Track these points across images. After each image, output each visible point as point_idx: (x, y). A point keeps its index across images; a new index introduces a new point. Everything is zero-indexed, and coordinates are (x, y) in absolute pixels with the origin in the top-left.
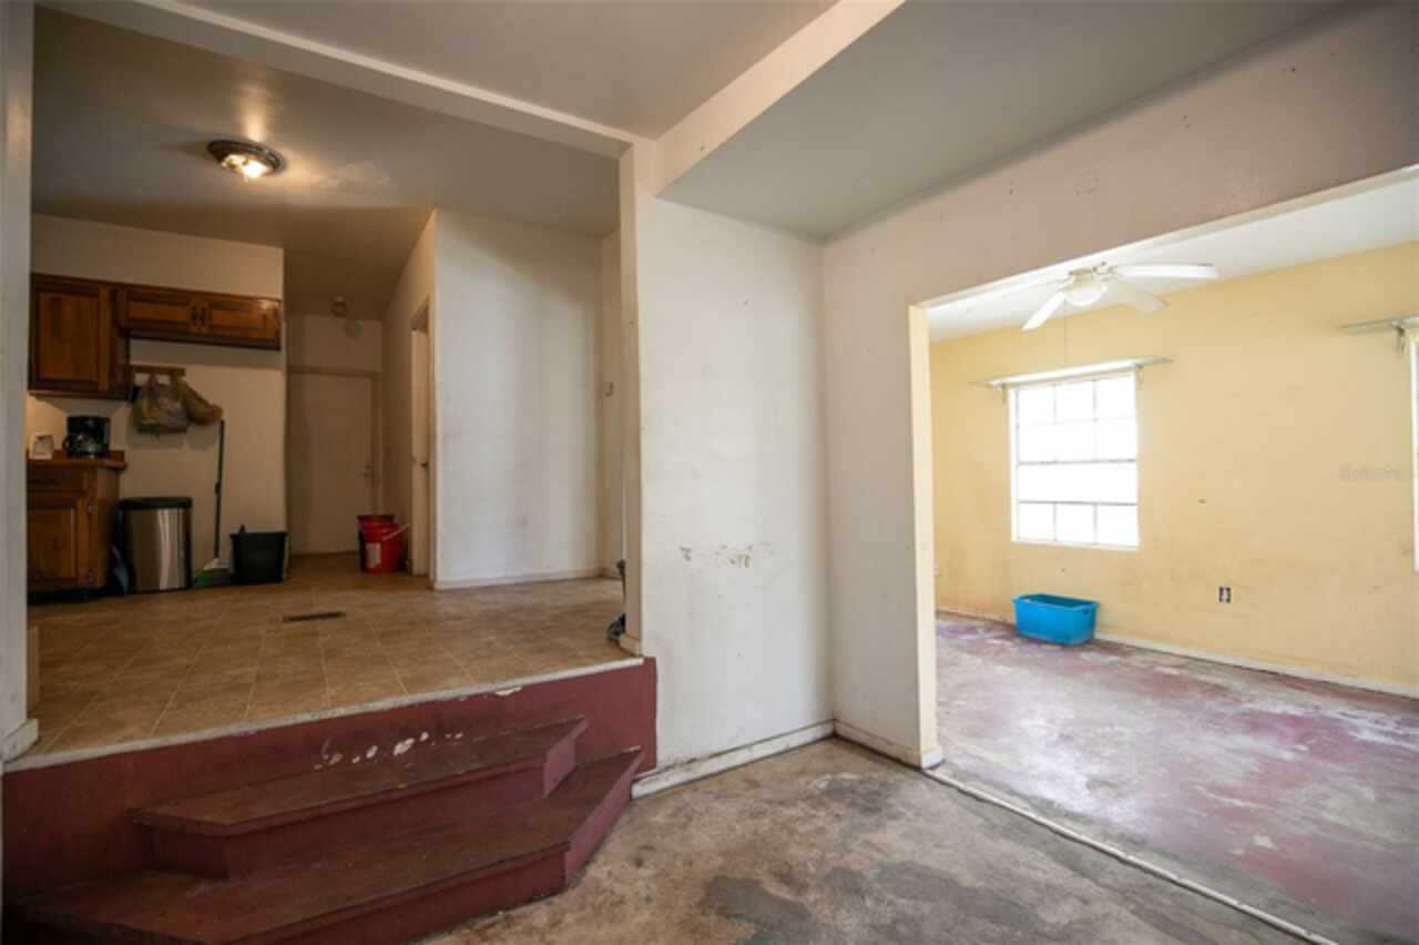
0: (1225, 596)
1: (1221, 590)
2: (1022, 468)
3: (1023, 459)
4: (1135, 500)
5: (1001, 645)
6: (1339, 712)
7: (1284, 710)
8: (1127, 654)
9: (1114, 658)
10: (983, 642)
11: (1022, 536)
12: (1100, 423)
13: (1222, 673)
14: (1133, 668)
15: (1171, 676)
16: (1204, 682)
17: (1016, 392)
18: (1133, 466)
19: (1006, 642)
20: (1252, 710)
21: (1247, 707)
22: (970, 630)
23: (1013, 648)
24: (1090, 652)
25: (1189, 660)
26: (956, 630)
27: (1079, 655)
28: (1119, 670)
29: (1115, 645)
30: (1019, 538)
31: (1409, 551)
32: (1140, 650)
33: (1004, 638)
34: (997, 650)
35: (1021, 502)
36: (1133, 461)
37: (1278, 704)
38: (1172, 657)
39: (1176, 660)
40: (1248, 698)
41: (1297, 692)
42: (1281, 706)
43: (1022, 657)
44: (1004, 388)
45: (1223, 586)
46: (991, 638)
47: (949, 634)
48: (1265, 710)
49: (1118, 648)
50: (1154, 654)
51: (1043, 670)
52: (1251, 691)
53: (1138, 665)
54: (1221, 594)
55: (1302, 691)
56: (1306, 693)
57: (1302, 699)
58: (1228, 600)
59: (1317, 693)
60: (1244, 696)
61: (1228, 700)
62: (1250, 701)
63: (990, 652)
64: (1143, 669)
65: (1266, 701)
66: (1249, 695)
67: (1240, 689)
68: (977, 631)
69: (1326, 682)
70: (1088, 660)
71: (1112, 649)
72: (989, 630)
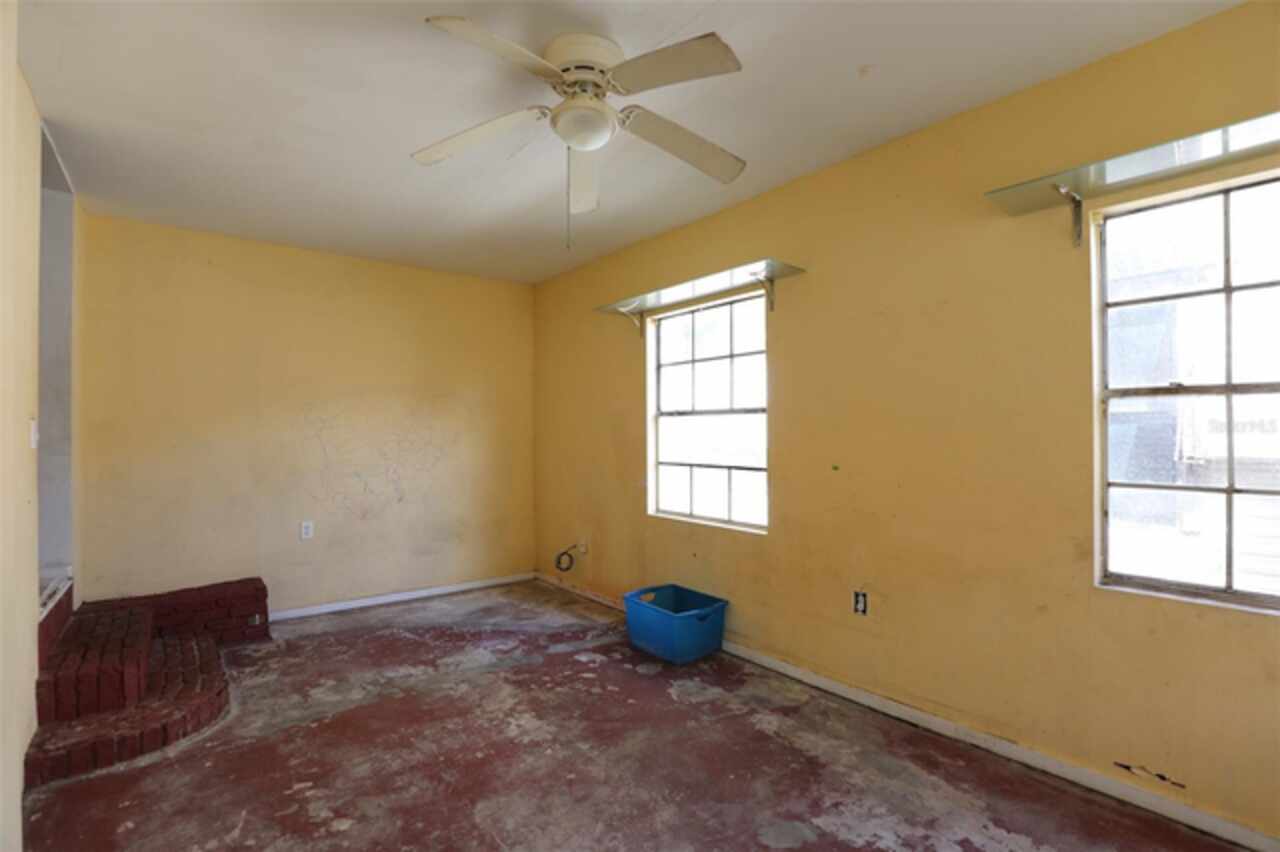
0: (861, 606)
1: (857, 595)
2: (662, 420)
3: (664, 409)
4: (763, 464)
5: (586, 664)
6: (960, 837)
7: (875, 835)
8: (741, 682)
9: (714, 692)
10: (566, 659)
11: (662, 507)
12: (736, 360)
13: (841, 727)
14: (721, 716)
15: (762, 736)
16: (796, 753)
17: (654, 321)
18: (763, 418)
19: (599, 658)
20: (822, 835)
21: (818, 827)
22: (578, 635)
23: (593, 670)
24: (692, 679)
25: (814, 693)
26: (562, 635)
27: (671, 685)
28: (697, 719)
29: (740, 662)
30: (658, 510)
31: (1088, 554)
32: (767, 673)
33: (605, 650)
34: (565, 677)
35: (659, 463)
36: (763, 410)
37: (876, 816)
38: (797, 687)
39: (798, 695)
40: (836, 797)
41: (924, 775)
42: (875, 821)
43: (587, 691)
44: (642, 314)
45: (858, 590)
46: (586, 650)
47: (542, 642)
48: (843, 835)
49: (739, 669)
50: (775, 684)
51: (584, 724)
52: (856, 774)
53: (735, 706)
54: (857, 602)
55: (932, 773)
56: (934, 778)
57: (919, 796)
58: (864, 611)
59: (952, 778)
60: (836, 790)
61: (799, 806)
62: (836, 805)
63: (552, 681)
64: (736, 716)
65: (861, 806)
66: (844, 788)
67: (841, 769)
68: (585, 637)
69: (977, 747)
70: (675, 697)
71: (727, 671)
72: (605, 633)
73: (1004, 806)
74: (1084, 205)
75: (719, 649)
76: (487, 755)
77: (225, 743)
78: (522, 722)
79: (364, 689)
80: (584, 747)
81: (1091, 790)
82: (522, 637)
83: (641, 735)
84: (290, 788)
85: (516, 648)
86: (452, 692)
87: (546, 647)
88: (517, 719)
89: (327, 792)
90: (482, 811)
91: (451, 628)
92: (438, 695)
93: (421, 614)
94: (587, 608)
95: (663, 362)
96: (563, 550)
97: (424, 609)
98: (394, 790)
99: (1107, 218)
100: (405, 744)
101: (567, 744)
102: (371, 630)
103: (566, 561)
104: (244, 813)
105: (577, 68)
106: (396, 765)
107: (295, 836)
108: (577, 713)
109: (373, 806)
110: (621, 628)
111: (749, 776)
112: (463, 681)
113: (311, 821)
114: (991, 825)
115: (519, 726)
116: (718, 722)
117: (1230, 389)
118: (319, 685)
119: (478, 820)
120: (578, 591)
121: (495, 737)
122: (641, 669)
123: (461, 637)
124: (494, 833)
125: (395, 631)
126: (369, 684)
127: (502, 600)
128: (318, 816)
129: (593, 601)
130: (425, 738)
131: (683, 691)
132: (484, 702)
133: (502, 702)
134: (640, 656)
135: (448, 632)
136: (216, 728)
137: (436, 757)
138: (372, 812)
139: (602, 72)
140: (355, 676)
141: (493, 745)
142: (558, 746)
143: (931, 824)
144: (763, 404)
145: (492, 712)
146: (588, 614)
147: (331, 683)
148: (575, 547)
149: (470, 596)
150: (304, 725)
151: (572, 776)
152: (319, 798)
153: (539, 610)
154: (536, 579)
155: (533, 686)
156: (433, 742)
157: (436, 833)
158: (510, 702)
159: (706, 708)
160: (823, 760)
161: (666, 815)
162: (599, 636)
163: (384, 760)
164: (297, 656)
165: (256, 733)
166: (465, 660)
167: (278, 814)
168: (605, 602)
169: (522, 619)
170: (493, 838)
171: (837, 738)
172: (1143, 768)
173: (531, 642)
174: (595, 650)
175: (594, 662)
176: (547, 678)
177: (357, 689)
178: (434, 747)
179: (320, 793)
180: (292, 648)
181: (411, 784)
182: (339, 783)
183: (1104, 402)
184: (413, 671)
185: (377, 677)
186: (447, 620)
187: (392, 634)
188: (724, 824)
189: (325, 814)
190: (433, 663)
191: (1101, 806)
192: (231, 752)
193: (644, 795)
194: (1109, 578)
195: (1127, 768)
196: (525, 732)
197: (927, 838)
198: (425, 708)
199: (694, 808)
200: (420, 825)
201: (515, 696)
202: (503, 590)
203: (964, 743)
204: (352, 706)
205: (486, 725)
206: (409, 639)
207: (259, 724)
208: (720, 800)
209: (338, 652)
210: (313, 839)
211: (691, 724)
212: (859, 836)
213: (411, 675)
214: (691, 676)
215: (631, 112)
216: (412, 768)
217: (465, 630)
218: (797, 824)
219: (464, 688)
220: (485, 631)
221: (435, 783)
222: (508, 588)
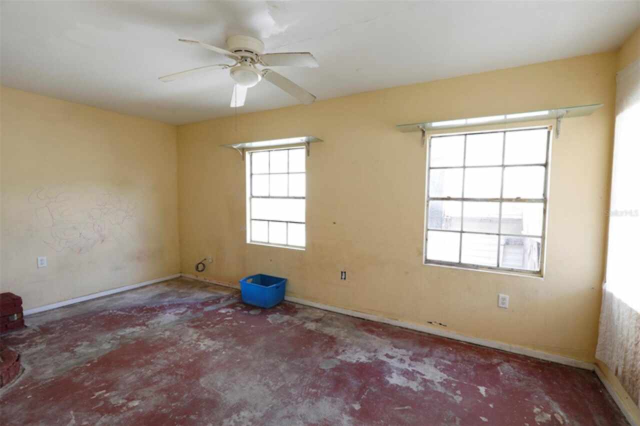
0: (343, 277)
1: (342, 273)
2: (253, 199)
3: (254, 195)
4: (304, 221)
5: (225, 314)
6: (385, 353)
7: (359, 358)
8: (296, 312)
9: (286, 318)
10: (215, 313)
11: (253, 239)
12: (290, 175)
13: (338, 323)
14: (292, 326)
15: (310, 331)
16: (325, 335)
17: (249, 153)
18: (304, 201)
19: (231, 310)
20: (341, 361)
21: (339, 359)
22: (216, 301)
23: (230, 316)
24: (276, 313)
25: (326, 312)
26: (207, 302)
27: (268, 317)
28: (284, 330)
29: (293, 304)
30: (251, 241)
31: (421, 254)
32: (305, 307)
33: (232, 306)
34: (218, 321)
35: (252, 220)
36: (303, 198)
37: (357, 352)
38: (318, 311)
39: (319, 314)
40: (343, 348)
41: (370, 335)
42: (358, 354)
43: (230, 325)
44: (244, 150)
45: (342, 270)
46: (224, 308)
47: (199, 306)
48: (348, 360)
49: (294, 307)
50: (310, 311)
51: (235, 339)
52: (348, 339)
53: (297, 322)
54: (342, 275)
55: (372, 334)
56: (373, 336)
57: (370, 343)
58: (345, 279)
59: (379, 335)
60: (342, 346)
61: (331, 354)
62: (344, 351)
63: (212, 323)
64: (298, 326)
65: (352, 350)
66: (345, 344)
67: (342, 338)
68: (220, 301)
69: (385, 324)
70: (271, 322)
71: (290, 309)
72: (229, 299)
73: (396, 341)
74: (426, 132)
75: (283, 300)
76: (195, 360)
77: (34, 384)
78: (206, 343)
79: (109, 342)
80: (239, 348)
81: (420, 332)
82: (187, 306)
83: (262, 339)
84: (94, 395)
85: (186, 311)
86: (162, 336)
87: (202, 309)
88: (202, 342)
89: (117, 392)
90: (203, 381)
91: (145, 306)
92: (156, 338)
93: (121, 302)
94: (215, 289)
95: (253, 172)
96: (200, 262)
97: (123, 298)
98: (155, 383)
99: (432, 137)
100: (148, 363)
101: (231, 348)
102: (95, 313)
103: (201, 267)
104: (72, 412)
105: (246, 51)
106: (149, 373)
107: (111, 414)
108: (230, 335)
109: (147, 392)
110: (236, 296)
111: (310, 346)
112: (166, 330)
113: (115, 406)
114: (393, 348)
115: (205, 345)
116: (292, 328)
117: (463, 199)
118: (77, 346)
119: (203, 385)
120: (208, 281)
121: (195, 352)
122: (252, 312)
123: (153, 310)
124: (214, 389)
125: (111, 311)
126: (111, 340)
127: (167, 289)
128: (118, 403)
129: (217, 285)
130: (158, 358)
131: (273, 319)
132: (182, 337)
133: (192, 336)
134: (250, 307)
135: (145, 308)
136: (21, 379)
137: (169, 366)
138: (147, 394)
139: (256, 54)
140: (100, 337)
141: (196, 355)
142: (227, 350)
143: (375, 351)
144: (304, 195)
145: (189, 341)
146: (215, 291)
147: (85, 343)
148: (205, 259)
149: (148, 289)
150: (82, 366)
151: (238, 360)
152: (114, 396)
153: (191, 291)
154: (181, 277)
155: (204, 327)
156: (164, 359)
157: (186, 395)
158: (195, 336)
159: (285, 324)
160: (335, 336)
161: (283, 367)
162: (227, 300)
163: (141, 372)
164: (52, 333)
165: (52, 376)
166: (162, 320)
167: (94, 408)
168: (224, 285)
169: (182, 298)
170: (214, 391)
171: (338, 327)
172: (435, 322)
173: (192, 307)
174: (227, 307)
175: (229, 312)
176: (210, 323)
177: (106, 343)
178: (166, 361)
179: (113, 393)
180: (45, 330)
181: (162, 379)
182: (122, 387)
183: (428, 202)
184: (134, 330)
185: (114, 336)
186: (141, 303)
187: (110, 314)
188: (306, 365)
189: (121, 402)
190: (144, 324)
191: (424, 336)
192: (40, 388)
193: (272, 361)
194: (427, 261)
195: (431, 323)
196: (209, 347)
197: (375, 356)
198: (151, 345)
199: (293, 362)
200: (176, 394)
201: (197, 332)
202: (166, 284)
203: (381, 323)
204: (108, 352)
205: (188, 348)
206: (122, 315)
207: (50, 371)
208: (302, 356)
209: (80, 328)
210: (121, 413)
211: (281, 331)
212: (354, 360)
213: (134, 332)
214: (275, 312)
215: (267, 72)
216: (159, 372)
217: (154, 306)
218: (332, 360)
219: (167, 333)
220: (166, 306)
221: (174, 376)
222: (167, 282)
